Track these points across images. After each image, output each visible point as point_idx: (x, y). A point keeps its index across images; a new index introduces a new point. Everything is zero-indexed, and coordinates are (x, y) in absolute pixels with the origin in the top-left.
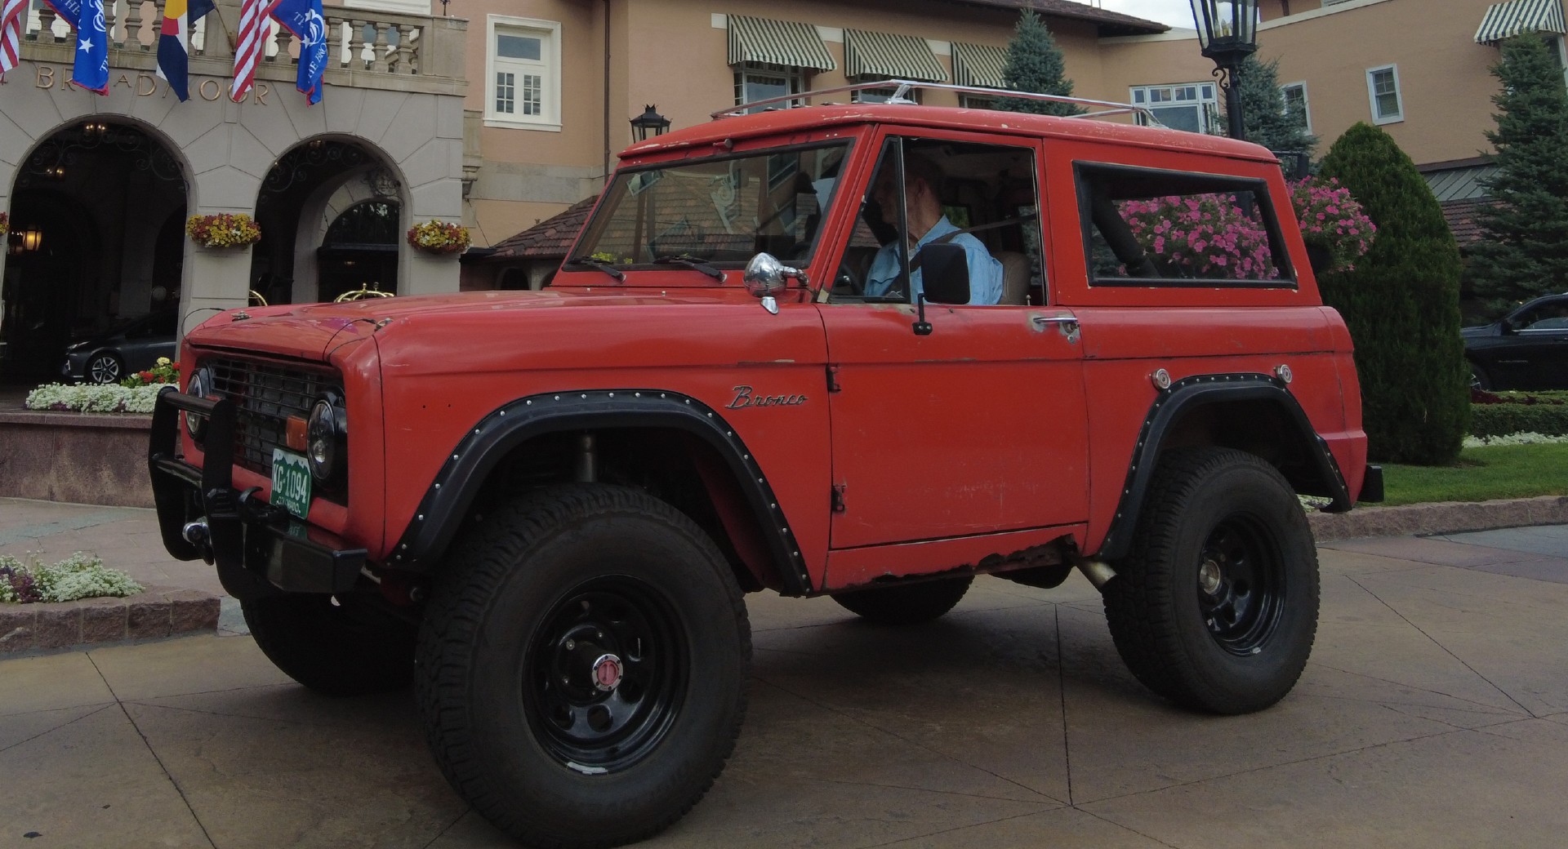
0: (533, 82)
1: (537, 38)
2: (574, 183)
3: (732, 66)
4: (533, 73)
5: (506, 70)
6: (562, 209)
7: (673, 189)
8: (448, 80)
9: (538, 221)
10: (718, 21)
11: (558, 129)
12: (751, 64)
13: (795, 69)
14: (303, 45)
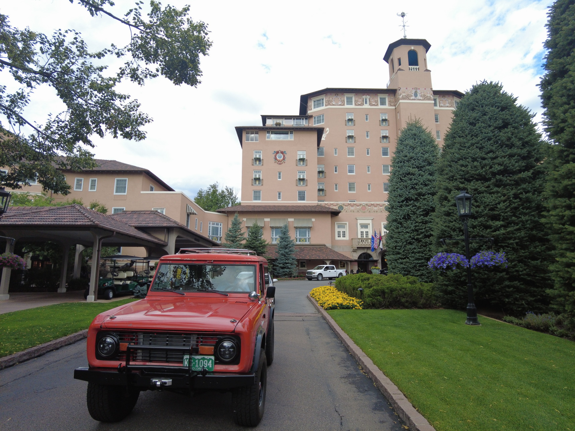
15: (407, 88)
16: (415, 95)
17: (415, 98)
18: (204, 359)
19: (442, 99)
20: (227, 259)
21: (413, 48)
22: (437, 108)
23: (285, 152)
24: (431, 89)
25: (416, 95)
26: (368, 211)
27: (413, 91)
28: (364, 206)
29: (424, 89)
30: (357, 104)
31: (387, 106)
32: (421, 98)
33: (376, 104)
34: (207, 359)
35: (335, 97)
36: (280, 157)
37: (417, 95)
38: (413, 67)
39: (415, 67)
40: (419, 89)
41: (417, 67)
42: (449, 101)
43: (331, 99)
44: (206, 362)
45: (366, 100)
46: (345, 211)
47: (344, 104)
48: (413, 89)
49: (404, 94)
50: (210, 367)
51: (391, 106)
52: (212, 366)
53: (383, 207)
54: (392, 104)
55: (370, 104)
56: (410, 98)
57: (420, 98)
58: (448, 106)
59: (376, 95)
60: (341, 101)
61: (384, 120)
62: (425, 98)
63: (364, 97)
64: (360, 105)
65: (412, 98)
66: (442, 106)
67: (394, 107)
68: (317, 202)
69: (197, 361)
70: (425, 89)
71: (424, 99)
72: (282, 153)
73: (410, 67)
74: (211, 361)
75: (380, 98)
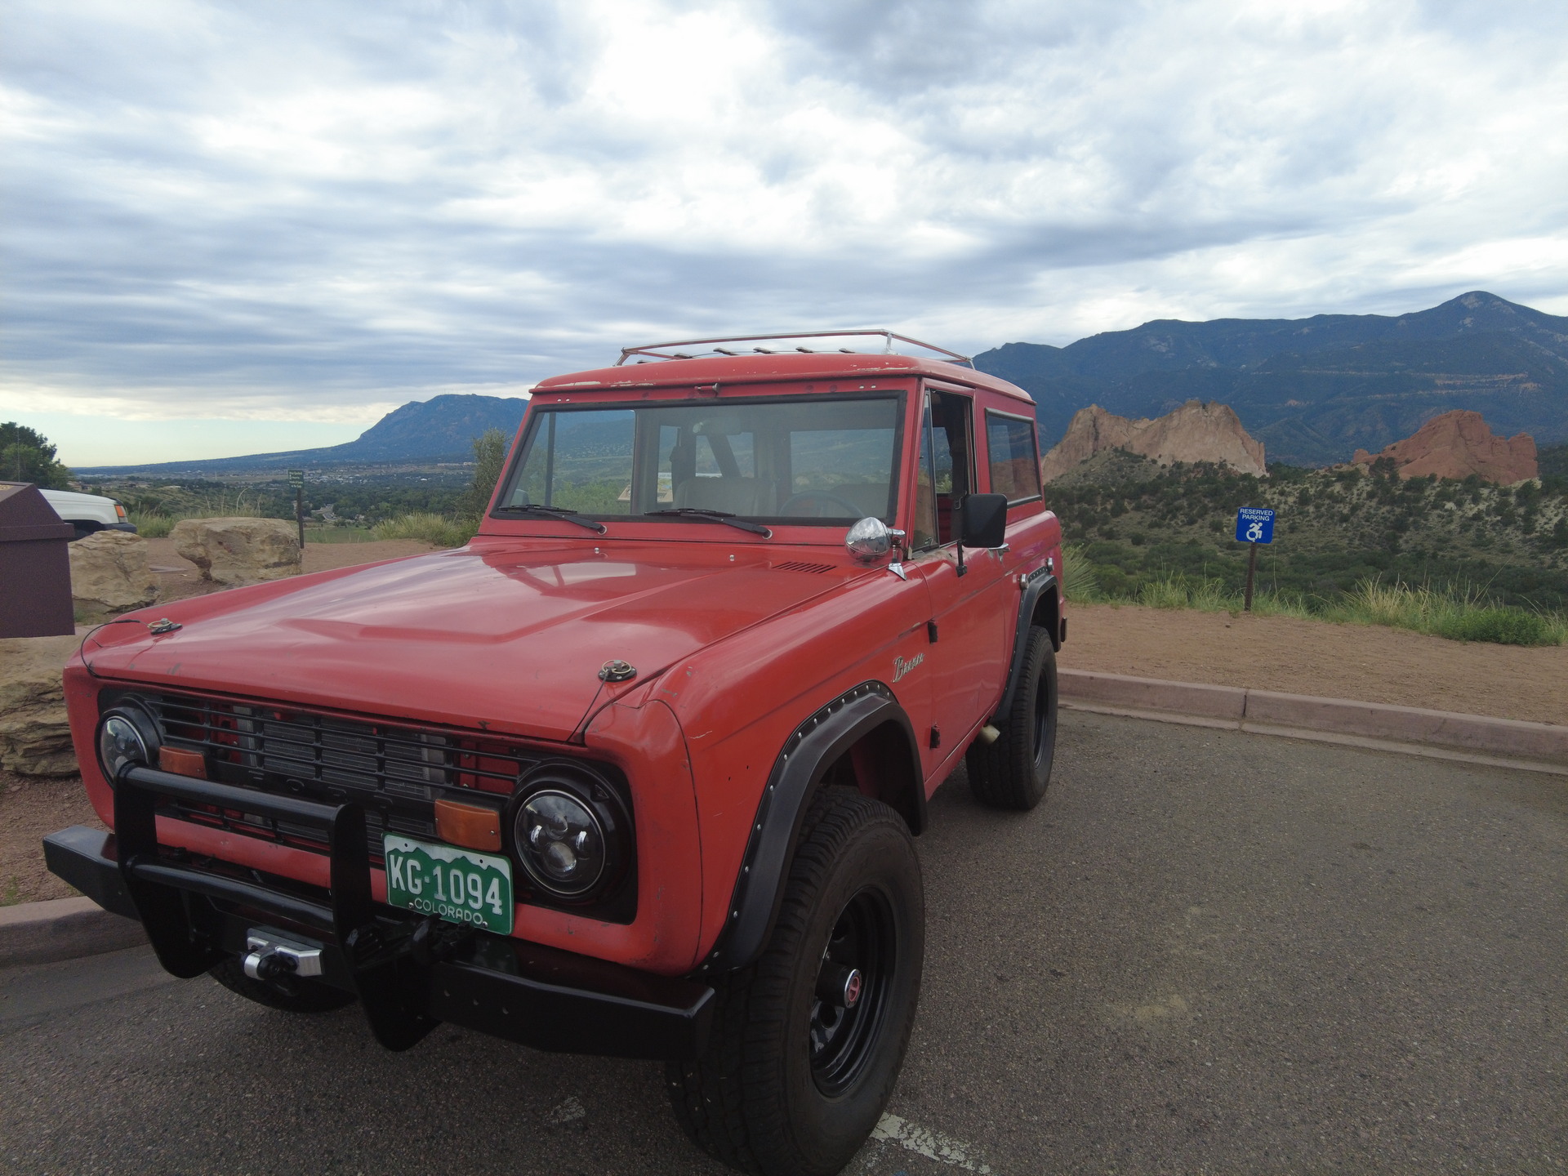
18: (465, 866)
20: (775, 375)
34: (476, 869)
44: (474, 882)
50: (497, 910)
52: (504, 907)
69: (438, 871)
74: (495, 882)
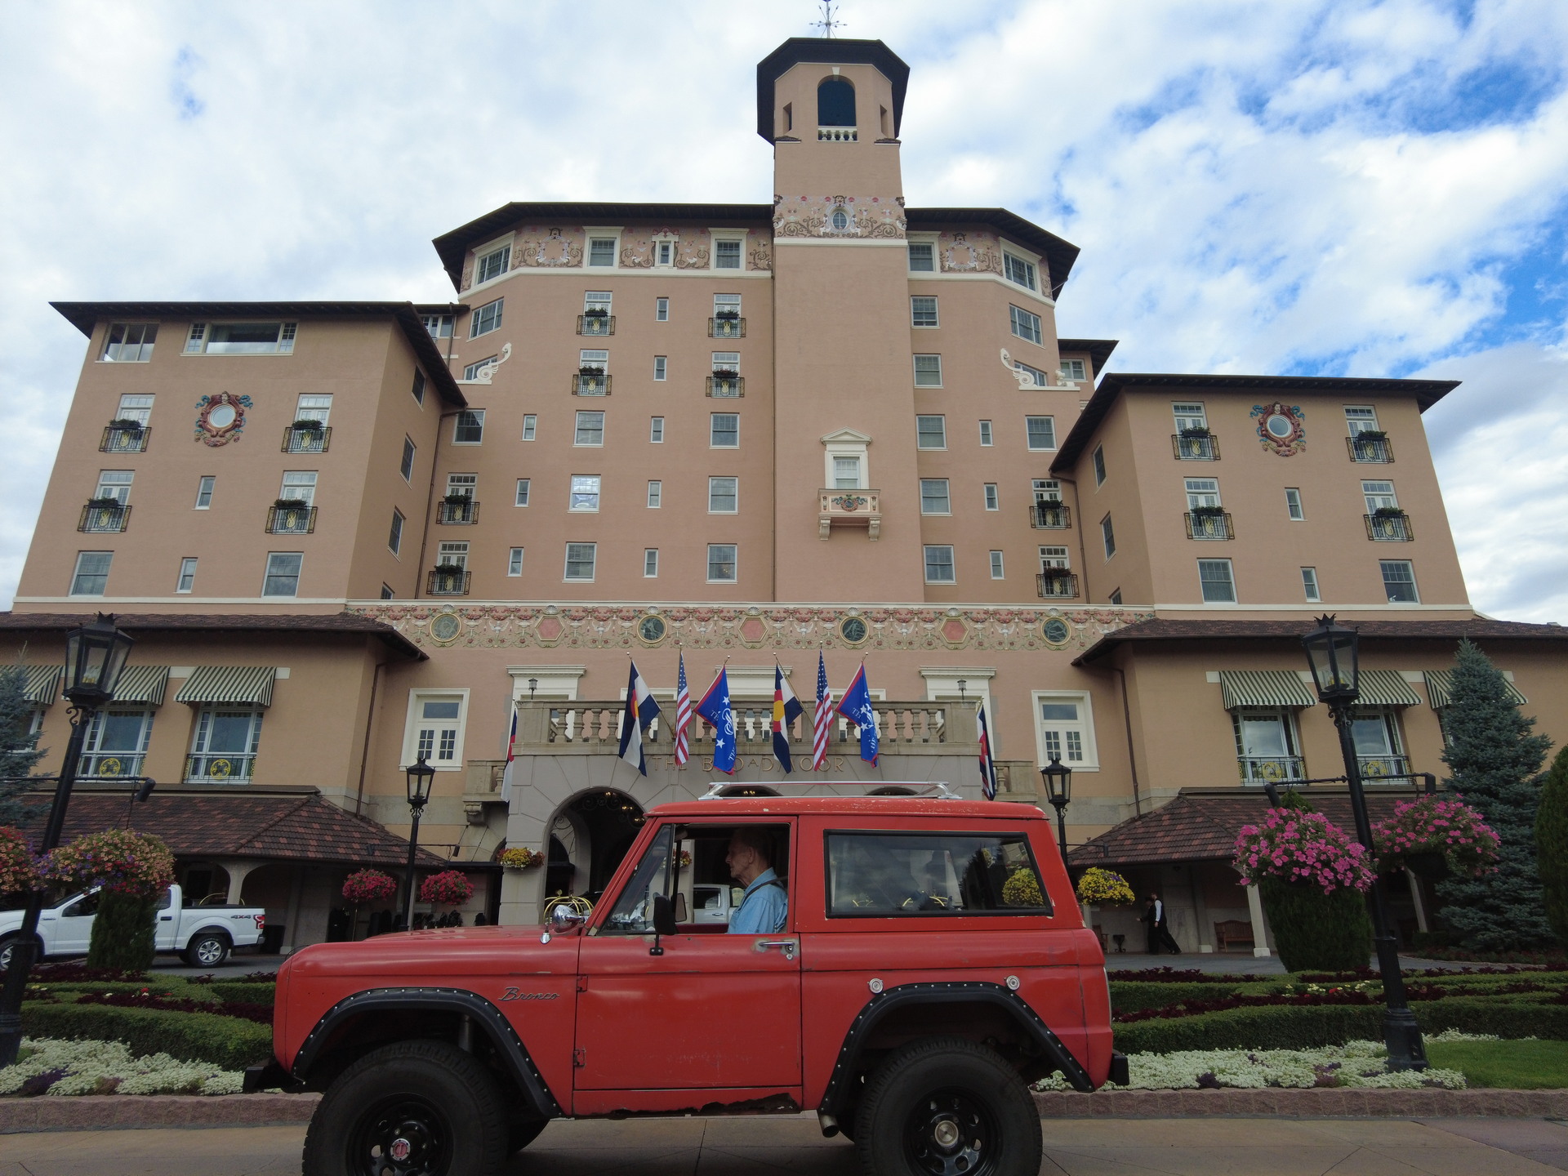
0: (1074, 737)
1: (1073, 704)
2: (1114, 809)
3: (1227, 710)
4: (1073, 729)
5: (1052, 729)
6: (1109, 828)
7: (1185, 810)
8: (966, 745)
9: (1089, 839)
10: (1212, 677)
11: (1098, 770)
12: (1245, 708)
13: (1283, 707)
14: (861, 729)
15: (804, 198)
16: (835, 221)
17: (836, 231)
19: (953, 244)
21: (836, 70)
22: (936, 274)
23: (246, 398)
24: (900, 200)
25: (840, 217)
26: (569, 640)
27: (830, 208)
28: (554, 618)
29: (869, 200)
30: (628, 261)
31: (742, 271)
32: (859, 231)
33: (701, 263)
35: (548, 239)
36: (222, 418)
37: (844, 221)
38: (833, 129)
39: (842, 130)
40: (852, 200)
41: (851, 130)
42: (981, 251)
43: (532, 245)
45: (665, 249)
46: (464, 640)
47: (580, 262)
48: (828, 199)
49: (792, 218)
51: (757, 268)
53: (636, 623)
54: (763, 263)
55: (679, 264)
56: (814, 231)
57: (853, 231)
58: (974, 270)
59: (703, 232)
60: (570, 253)
61: (728, 317)
62: (875, 229)
63: (658, 239)
64: (640, 265)
65: (822, 230)
66: (951, 270)
67: (768, 274)
68: (343, 601)
70: (875, 200)
71: (871, 233)
72: (234, 401)
73: (824, 129)
75: (720, 245)
